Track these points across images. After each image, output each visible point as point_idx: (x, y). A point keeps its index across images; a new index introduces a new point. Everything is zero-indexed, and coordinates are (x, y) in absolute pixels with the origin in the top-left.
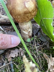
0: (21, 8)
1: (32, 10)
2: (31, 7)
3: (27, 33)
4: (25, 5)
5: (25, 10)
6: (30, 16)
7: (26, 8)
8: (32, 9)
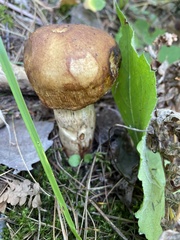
0: (56, 74)
1: (91, 84)
2: (86, 74)
3: (74, 138)
4: (69, 67)
5: (68, 80)
6: (83, 98)
7: (72, 76)
8: (92, 80)
